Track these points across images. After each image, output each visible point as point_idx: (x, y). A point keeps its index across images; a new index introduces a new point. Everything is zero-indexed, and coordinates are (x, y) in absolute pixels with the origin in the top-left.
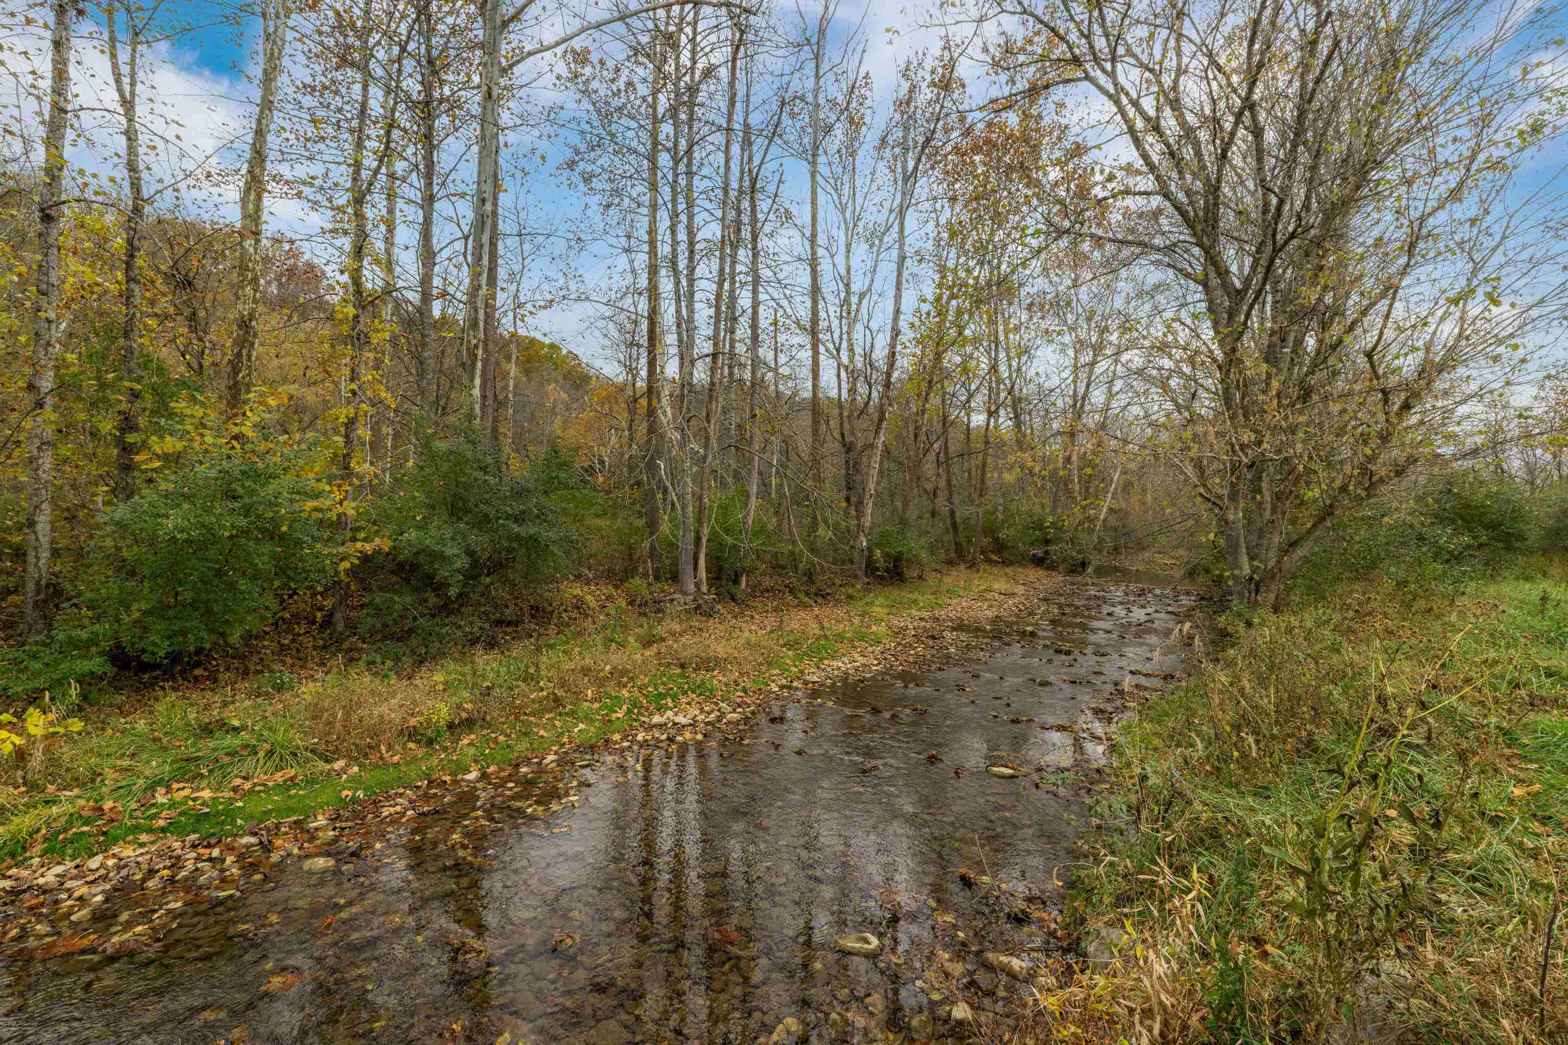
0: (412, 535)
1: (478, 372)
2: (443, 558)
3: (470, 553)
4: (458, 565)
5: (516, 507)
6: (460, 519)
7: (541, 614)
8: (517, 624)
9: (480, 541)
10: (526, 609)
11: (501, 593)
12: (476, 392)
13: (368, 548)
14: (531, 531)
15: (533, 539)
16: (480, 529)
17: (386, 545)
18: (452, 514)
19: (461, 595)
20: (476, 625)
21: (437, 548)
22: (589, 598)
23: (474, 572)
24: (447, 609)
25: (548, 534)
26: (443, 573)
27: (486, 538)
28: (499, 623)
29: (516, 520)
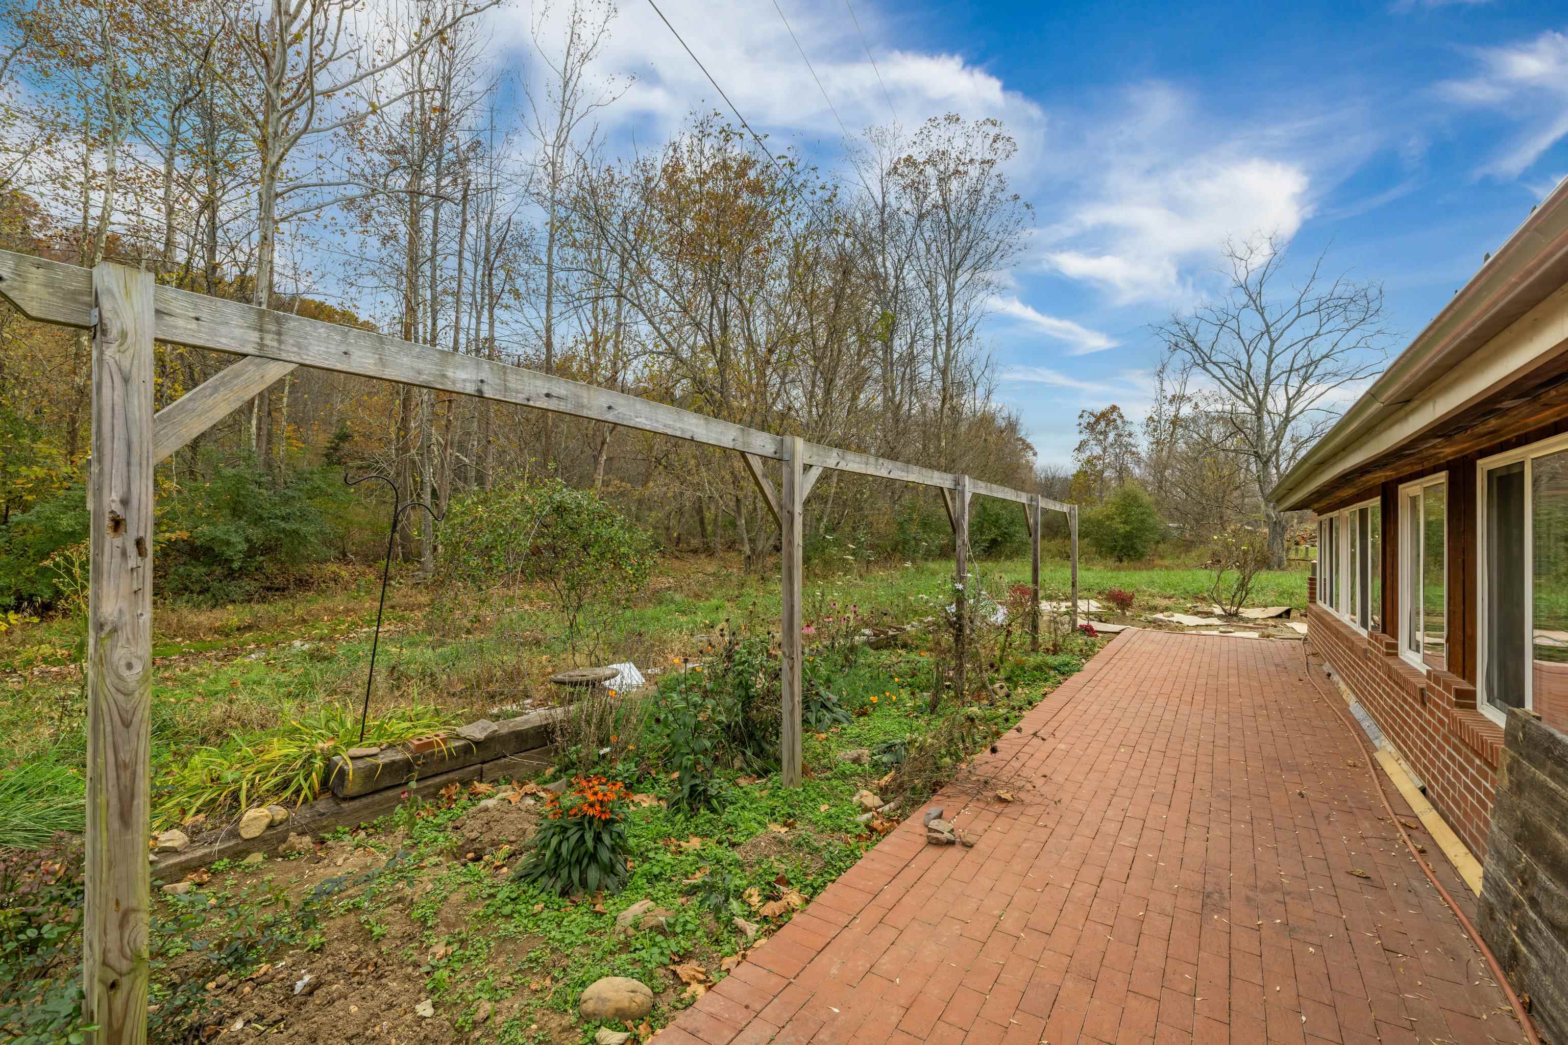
0: (204, 528)
1: (255, 416)
2: (228, 543)
3: (248, 540)
4: (240, 548)
5: (285, 510)
6: (240, 518)
7: (303, 583)
8: (284, 590)
9: (256, 533)
10: (292, 579)
11: (271, 568)
12: (254, 430)
13: (173, 537)
14: (294, 527)
15: (296, 532)
16: (255, 525)
17: (185, 535)
18: (233, 515)
19: (240, 568)
20: (250, 585)
21: (224, 537)
22: (343, 573)
23: (251, 553)
24: (231, 574)
25: (304, 529)
26: (229, 553)
27: (260, 531)
28: (269, 589)
29: (283, 519)
